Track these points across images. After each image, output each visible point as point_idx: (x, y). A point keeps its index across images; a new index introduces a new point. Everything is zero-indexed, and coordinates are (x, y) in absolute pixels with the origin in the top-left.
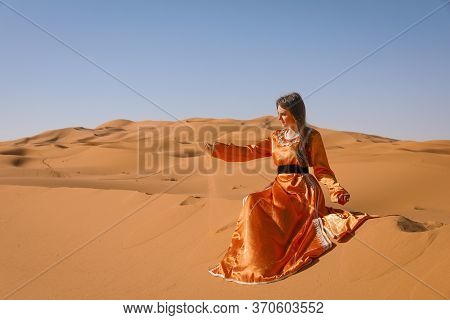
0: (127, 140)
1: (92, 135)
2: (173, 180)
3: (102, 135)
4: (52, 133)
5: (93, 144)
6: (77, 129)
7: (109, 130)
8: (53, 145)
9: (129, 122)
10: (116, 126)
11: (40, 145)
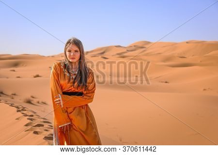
0: (147, 55)
1: (125, 50)
2: (166, 82)
3: (132, 51)
4: (102, 49)
5: (124, 57)
6: (116, 46)
7: (136, 47)
8: (100, 57)
9: (148, 43)
10: (140, 45)
11: (95, 56)
